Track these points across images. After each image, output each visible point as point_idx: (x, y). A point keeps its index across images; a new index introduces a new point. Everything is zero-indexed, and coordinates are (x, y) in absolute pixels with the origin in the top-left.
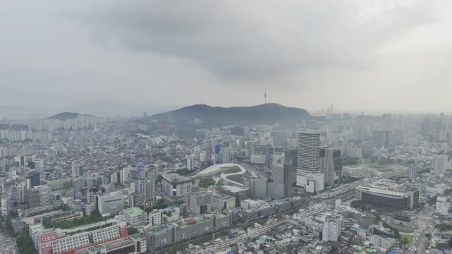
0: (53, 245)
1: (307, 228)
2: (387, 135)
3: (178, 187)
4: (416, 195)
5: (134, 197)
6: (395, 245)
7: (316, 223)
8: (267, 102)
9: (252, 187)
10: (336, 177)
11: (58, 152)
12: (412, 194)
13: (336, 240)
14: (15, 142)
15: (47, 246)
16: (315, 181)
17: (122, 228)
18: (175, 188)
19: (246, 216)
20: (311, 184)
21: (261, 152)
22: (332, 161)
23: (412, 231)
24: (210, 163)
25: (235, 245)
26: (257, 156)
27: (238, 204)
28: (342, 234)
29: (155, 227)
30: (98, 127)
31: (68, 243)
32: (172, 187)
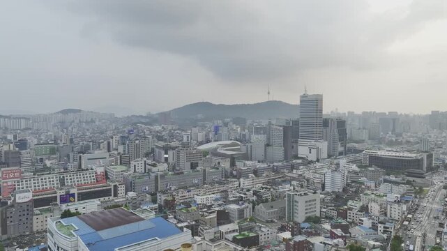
0: (16, 184)
1: (308, 181)
2: (394, 123)
3: (170, 152)
4: (430, 157)
5: (121, 157)
6: (409, 192)
7: (318, 176)
8: (271, 100)
9: (249, 152)
10: (341, 149)
11: (55, 136)
12: (425, 156)
13: (341, 190)
14: (14, 130)
15: (9, 183)
16: (317, 148)
17: (99, 173)
18: (166, 153)
19: (240, 173)
20: (314, 151)
21: (262, 132)
22: (336, 130)
23: (428, 187)
24: (208, 141)
25: (225, 191)
26: (257, 136)
27: (233, 164)
28: (348, 185)
29: (136, 174)
30: (100, 121)
31: (35, 183)
32: (163, 152)
